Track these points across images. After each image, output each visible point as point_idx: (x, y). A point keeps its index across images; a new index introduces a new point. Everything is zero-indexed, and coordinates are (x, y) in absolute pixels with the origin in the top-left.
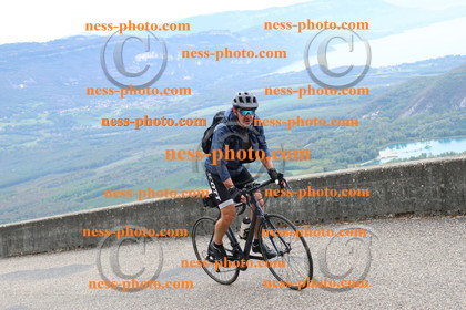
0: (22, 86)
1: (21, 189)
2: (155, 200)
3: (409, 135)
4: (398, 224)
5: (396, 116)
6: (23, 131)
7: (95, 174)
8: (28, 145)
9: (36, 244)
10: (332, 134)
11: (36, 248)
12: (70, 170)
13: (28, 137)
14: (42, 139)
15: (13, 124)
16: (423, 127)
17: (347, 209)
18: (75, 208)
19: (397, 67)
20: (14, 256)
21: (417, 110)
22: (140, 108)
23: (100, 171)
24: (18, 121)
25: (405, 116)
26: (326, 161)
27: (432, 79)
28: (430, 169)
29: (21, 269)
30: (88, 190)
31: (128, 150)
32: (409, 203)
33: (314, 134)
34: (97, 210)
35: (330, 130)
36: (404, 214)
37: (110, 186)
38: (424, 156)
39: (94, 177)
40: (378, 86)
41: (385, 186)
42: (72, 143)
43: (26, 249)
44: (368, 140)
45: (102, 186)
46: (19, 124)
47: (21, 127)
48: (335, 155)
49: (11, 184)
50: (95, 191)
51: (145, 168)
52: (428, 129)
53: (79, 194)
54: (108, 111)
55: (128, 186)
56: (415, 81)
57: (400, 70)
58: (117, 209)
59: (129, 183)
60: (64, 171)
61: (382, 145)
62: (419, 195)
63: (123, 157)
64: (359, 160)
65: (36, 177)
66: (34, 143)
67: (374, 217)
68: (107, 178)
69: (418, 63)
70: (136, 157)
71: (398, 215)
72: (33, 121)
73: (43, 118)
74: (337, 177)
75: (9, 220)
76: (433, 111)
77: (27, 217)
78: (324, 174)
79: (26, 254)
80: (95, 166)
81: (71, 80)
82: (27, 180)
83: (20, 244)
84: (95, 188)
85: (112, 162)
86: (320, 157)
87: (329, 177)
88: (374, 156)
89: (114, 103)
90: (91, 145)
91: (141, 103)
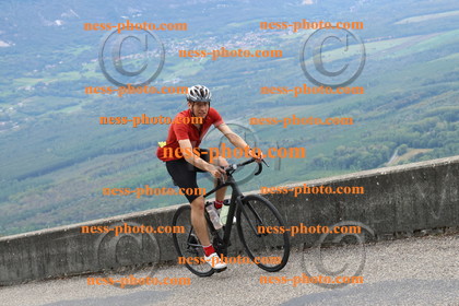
0: (58, 22)
1: (61, 178)
6: (61, 90)
8: (69, 111)
9: (86, 260)
11: (87, 266)
12: (132, 149)
13: (68, 100)
14: (90, 101)
15: (47, 81)
18: (141, 206)
20: (55, 278)
24: (54, 75)
29: (66, 297)
42: (134, 107)
43: (71, 268)
46: (54, 80)
47: (58, 85)
49: (45, 172)
53: (146, 183)
60: (122, 150)
65: (82, 160)
66: (78, 109)
72: (75, 75)
73: (91, 70)
75: (44, 225)
77: (70, 220)
79: (72, 275)
81: (131, 10)
82: (69, 164)
83: (62, 261)
89: (195, 45)
90: (163, 109)
91: (238, 43)
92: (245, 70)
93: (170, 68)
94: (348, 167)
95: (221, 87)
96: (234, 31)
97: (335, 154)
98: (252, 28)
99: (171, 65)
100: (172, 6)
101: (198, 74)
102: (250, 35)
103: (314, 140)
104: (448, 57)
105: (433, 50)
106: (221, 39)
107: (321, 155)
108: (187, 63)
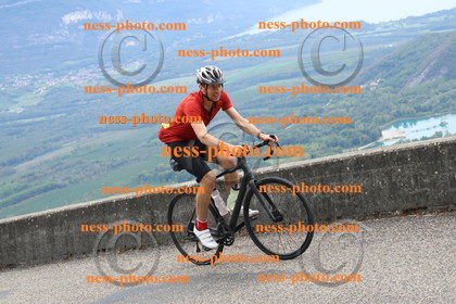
2: (91, 203)
3: (419, 109)
4: (406, 223)
5: (401, 85)
7: (13, 172)
10: (320, 111)
16: (437, 99)
17: (341, 206)
19: (400, 22)
21: (428, 76)
22: (71, 85)
23: (22, 168)
25: (413, 85)
26: (314, 146)
27: (447, 35)
28: (445, 151)
30: (7, 194)
31: (57, 140)
32: (420, 195)
33: (297, 112)
34: (16, 218)
35: (318, 106)
36: (413, 210)
37: (34, 188)
38: (439, 135)
39: (14, 177)
40: (377, 47)
41: (389, 174)
44: (367, 118)
45: (26, 187)
48: (325, 138)
50: (15, 195)
51: (81, 162)
52: (443, 100)
54: (29, 90)
55: (60, 187)
56: (423, 38)
57: (405, 25)
58: (42, 217)
59: (60, 182)
61: (385, 123)
62: (433, 184)
63: (51, 150)
64: (356, 143)
67: (376, 215)
68: (31, 177)
69: (428, 16)
70: (67, 149)
71: (406, 212)
74: (327, 165)
76: (448, 77)
78: (310, 162)
80: (14, 162)
84: (17, 190)
85: (36, 156)
86: (306, 141)
87: (316, 166)
88: (375, 137)
89: (36, 80)
90: (9, 134)
91: (73, 78)
92: (78, 101)
93: (15, 99)
94: (167, 180)
95: (58, 116)
96: (69, 68)
97: (157, 170)
98: (85, 66)
99: (16, 97)
100: (15, 47)
101: (39, 105)
102: (83, 72)
103: (138, 159)
104: (248, 89)
105: (234, 84)
106: (58, 75)
107: (144, 171)
108: (29, 95)
